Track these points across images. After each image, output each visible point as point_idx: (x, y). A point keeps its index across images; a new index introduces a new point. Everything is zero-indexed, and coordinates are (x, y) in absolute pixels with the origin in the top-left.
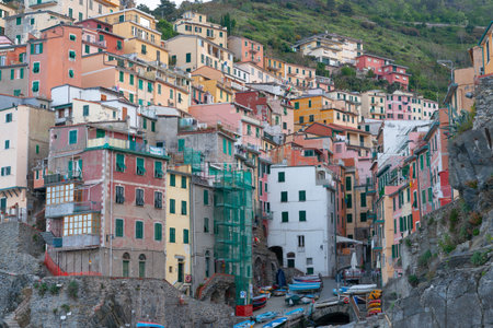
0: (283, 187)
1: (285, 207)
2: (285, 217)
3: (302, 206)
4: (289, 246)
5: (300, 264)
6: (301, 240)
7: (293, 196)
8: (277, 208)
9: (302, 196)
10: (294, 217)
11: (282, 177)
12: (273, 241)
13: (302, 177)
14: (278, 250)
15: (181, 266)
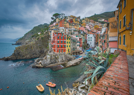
0: (89, 37)
1: (89, 39)
2: (89, 40)
3: (91, 39)
4: (89, 43)
5: (91, 46)
6: (91, 43)
7: (90, 38)
8: (88, 39)
9: (91, 38)
10: (90, 40)
11: (89, 36)
12: (88, 43)
13: (91, 36)
14: (88, 44)
15: (69, 50)
